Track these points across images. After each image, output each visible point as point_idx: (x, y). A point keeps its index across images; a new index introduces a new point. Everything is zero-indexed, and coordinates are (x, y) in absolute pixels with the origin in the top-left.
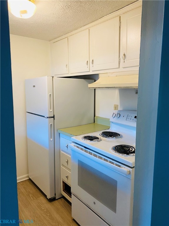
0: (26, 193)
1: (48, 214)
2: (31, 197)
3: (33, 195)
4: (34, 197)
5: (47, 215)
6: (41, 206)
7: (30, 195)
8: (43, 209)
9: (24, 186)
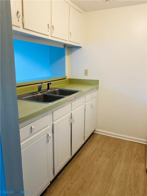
0: (135, 153)
1: (136, 179)
2: (136, 158)
3: (139, 158)
4: (138, 160)
5: (134, 179)
6: (137, 170)
7: (137, 156)
8: (136, 172)
9: (138, 147)
